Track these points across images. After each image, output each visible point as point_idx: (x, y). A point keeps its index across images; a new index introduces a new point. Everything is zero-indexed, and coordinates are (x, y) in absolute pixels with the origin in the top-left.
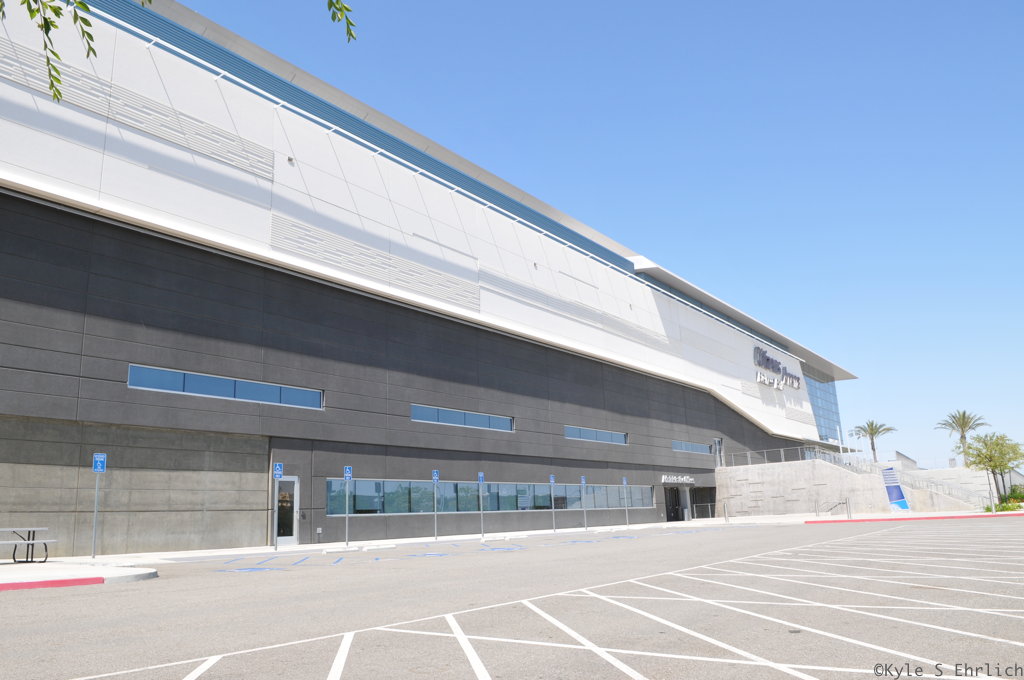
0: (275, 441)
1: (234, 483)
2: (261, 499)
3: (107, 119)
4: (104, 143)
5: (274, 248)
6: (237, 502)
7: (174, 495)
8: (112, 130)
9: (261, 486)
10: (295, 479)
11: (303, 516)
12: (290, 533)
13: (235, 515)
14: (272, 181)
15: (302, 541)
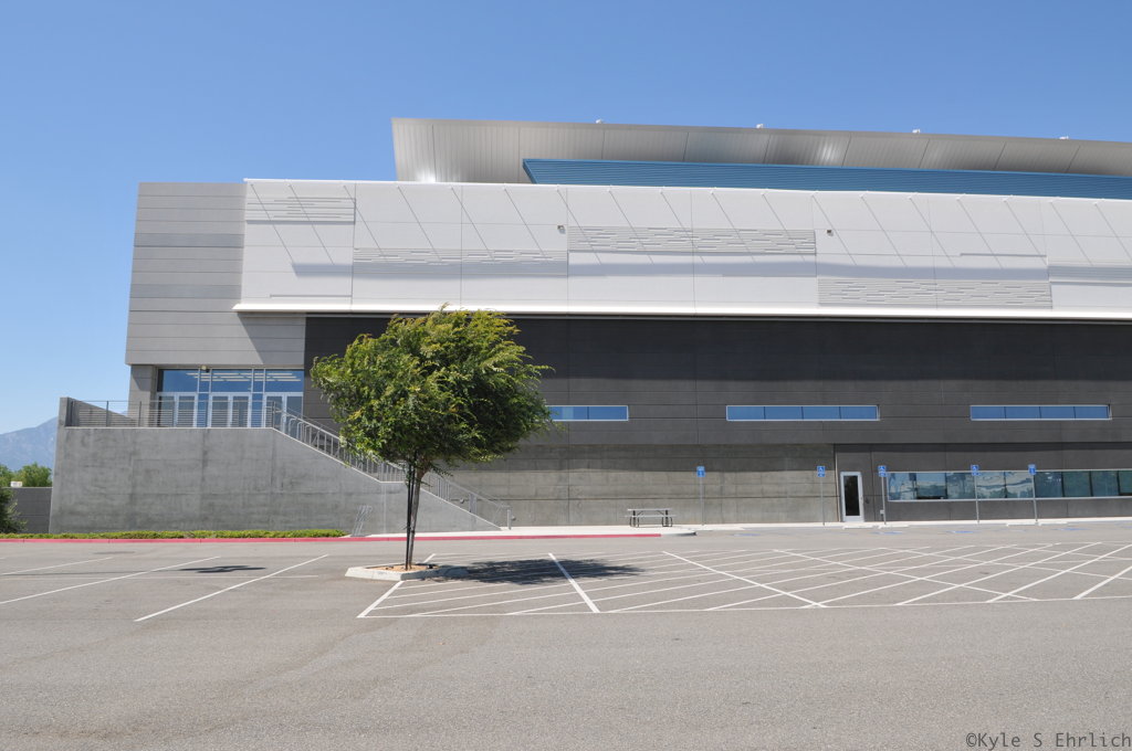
0: (839, 448)
1: (808, 478)
2: (832, 489)
3: (693, 253)
4: (693, 270)
5: (822, 304)
6: (812, 492)
7: (766, 488)
8: (697, 259)
9: (830, 480)
10: (858, 474)
11: (866, 501)
12: (857, 513)
13: (811, 500)
14: (815, 254)
15: (867, 519)
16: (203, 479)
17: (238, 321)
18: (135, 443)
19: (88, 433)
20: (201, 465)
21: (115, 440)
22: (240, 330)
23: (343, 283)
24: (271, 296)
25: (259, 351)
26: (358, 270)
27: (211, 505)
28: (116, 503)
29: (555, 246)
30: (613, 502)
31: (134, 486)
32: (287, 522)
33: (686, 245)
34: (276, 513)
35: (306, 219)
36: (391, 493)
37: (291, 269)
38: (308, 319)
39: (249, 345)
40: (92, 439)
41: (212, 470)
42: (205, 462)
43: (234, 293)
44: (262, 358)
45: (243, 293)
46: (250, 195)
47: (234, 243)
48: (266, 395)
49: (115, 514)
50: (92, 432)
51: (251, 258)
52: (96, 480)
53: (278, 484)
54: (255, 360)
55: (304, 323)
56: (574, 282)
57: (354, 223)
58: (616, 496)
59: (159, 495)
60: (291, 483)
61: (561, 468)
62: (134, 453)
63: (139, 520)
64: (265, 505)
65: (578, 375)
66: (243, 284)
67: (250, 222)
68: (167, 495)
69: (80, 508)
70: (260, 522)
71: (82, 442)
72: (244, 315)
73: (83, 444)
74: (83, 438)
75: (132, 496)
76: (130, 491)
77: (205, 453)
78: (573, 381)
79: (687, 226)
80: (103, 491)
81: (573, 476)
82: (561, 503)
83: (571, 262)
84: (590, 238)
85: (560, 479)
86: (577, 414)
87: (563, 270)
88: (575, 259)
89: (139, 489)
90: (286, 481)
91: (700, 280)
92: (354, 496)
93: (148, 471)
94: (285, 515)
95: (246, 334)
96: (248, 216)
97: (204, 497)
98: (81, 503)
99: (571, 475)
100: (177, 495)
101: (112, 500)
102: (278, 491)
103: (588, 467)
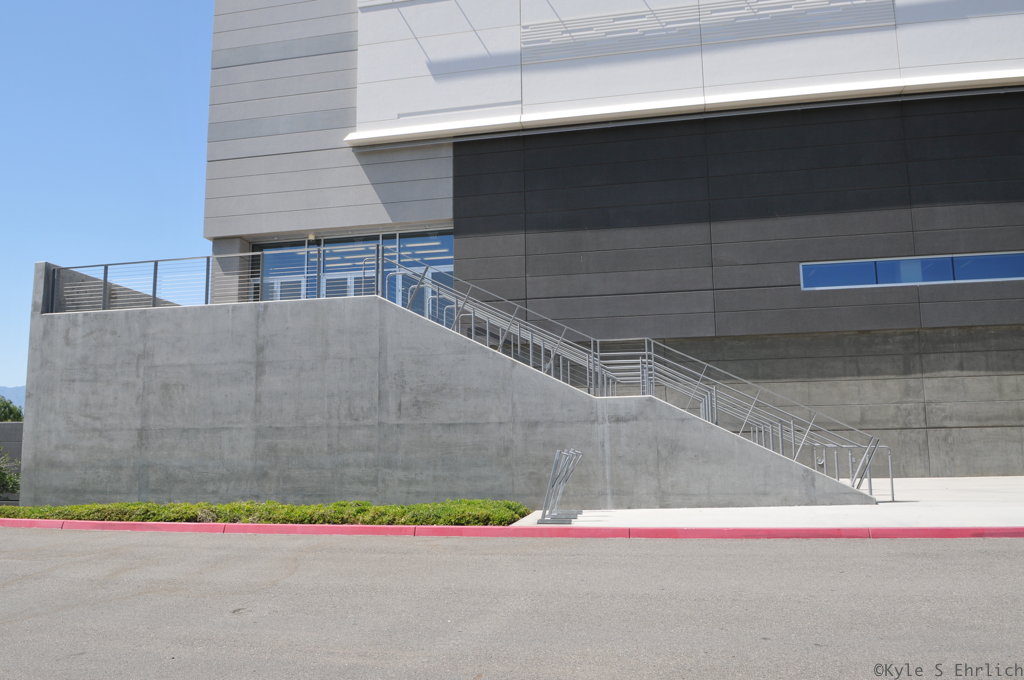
16: (258, 400)
17: (352, 159)
18: (144, 336)
19: (74, 322)
20: (253, 374)
21: (114, 333)
22: (357, 174)
23: (505, 83)
24: (400, 116)
25: (384, 203)
26: (530, 59)
27: (273, 449)
28: (117, 446)
31: (145, 415)
36: (618, 420)
37: (429, 73)
38: (455, 144)
40: (80, 332)
41: (273, 381)
42: (260, 367)
43: (347, 120)
44: (389, 212)
47: (344, 45)
50: (80, 319)
52: (87, 405)
53: (392, 404)
54: (381, 216)
55: (450, 152)
56: (909, 34)
59: (184, 430)
60: (416, 404)
61: (907, 371)
62: (145, 354)
63: (153, 478)
64: (368, 449)
66: (359, 104)
67: (365, 9)
68: (197, 430)
69: (66, 456)
70: (362, 482)
71: (66, 338)
72: (362, 149)
73: (68, 342)
74: (67, 331)
75: (142, 433)
76: (138, 424)
77: (260, 349)
78: (920, 212)
80: (98, 425)
81: (932, 386)
82: (913, 435)
83: (899, 2)
86: (929, 271)
89: (153, 421)
90: (406, 399)
92: (541, 429)
93: (166, 387)
96: (360, 1)
97: (259, 434)
98: (65, 447)
99: (928, 383)
100: (215, 430)
101: (112, 440)
102: (392, 420)
103: (961, 368)
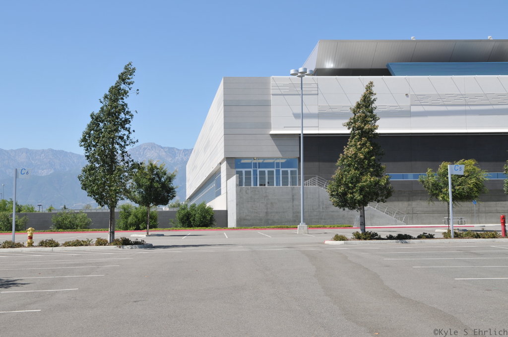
3: (465, 105)
4: (465, 113)
7: (498, 208)
8: (467, 108)
16: (293, 206)
17: (270, 138)
18: (266, 192)
19: (248, 189)
20: (292, 200)
21: (258, 191)
22: (272, 142)
23: (314, 121)
24: (284, 127)
25: (280, 151)
26: (322, 115)
27: (297, 216)
28: (261, 215)
29: (405, 103)
30: (432, 215)
31: (267, 209)
32: (325, 222)
33: (462, 101)
34: (321, 219)
35: (297, 93)
37: (292, 116)
39: (276, 148)
40: (249, 191)
41: (296, 203)
42: (293, 200)
43: (268, 126)
44: (282, 154)
45: (272, 127)
46: (272, 82)
47: (266, 104)
48: (281, 170)
49: (261, 220)
50: (249, 188)
51: (275, 111)
52: (252, 207)
53: (321, 207)
54: (279, 155)
56: (413, 119)
57: (318, 94)
58: (433, 212)
59: (277, 212)
60: (326, 207)
61: (409, 200)
62: (266, 196)
63: (270, 222)
64: (317, 216)
65: (416, 160)
67: (273, 95)
68: (280, 212)
69: (247, 218)
70: (316, 222)
72: (273, 136)
73: (247, 193)
74: (246, 190)
75: (267, 213)
76: (266, 211)
77: (293, 196)
78: (413, 163)
79: (463, 93)
80: (256, 211)
82: (410, 215)
83: (412, 110)
84: (420, 99)
85: (409, 205)
86: (415, 177)
87: (407, 114)
88: (414, 109)
89: (269, 210)
90: (324, 206)
91: (469, 117)
93: (272, 203)
94: (325, 219)
95: (274, 144)
96: (272, 92)
97: (293, 213)
98: (248, 216)
99: (413, 203)
100: (284, 212)
101: (259, 214)
102: (321, 210)
103: (421, 200)
